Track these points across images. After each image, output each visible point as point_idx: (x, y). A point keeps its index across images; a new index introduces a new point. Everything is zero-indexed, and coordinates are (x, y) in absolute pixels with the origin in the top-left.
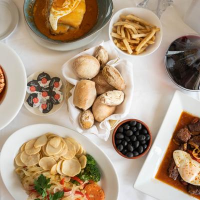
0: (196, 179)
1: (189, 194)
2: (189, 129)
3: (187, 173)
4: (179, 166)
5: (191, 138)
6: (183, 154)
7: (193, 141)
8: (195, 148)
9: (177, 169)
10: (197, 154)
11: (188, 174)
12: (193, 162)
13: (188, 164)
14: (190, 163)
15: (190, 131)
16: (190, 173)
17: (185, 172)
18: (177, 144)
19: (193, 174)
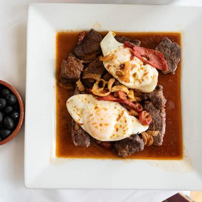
0: (117, 130)
1: (121, 157)
2: (77, 57)
3: (96, 127)
4: (81, 122)
5: (84, 69)
6: (80, 100)
7: (89, 72)
8: (95, 81)
9: (81, 128)
10: (102, 89)
11: (99, 128)
12: (101, 104)
13: (93, 111)
14: (96, 108)
15: (79, 58)
16: (101, 125)
17: (93, 127)
18: (68, 88)
19: (106, 125)
